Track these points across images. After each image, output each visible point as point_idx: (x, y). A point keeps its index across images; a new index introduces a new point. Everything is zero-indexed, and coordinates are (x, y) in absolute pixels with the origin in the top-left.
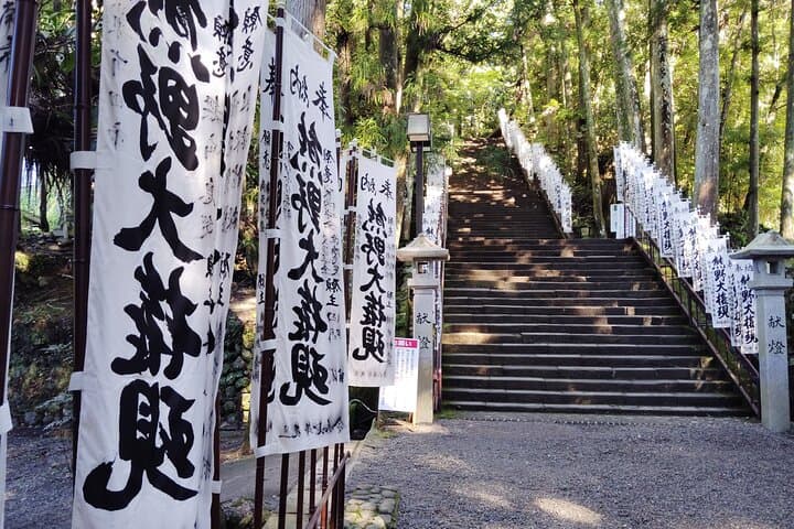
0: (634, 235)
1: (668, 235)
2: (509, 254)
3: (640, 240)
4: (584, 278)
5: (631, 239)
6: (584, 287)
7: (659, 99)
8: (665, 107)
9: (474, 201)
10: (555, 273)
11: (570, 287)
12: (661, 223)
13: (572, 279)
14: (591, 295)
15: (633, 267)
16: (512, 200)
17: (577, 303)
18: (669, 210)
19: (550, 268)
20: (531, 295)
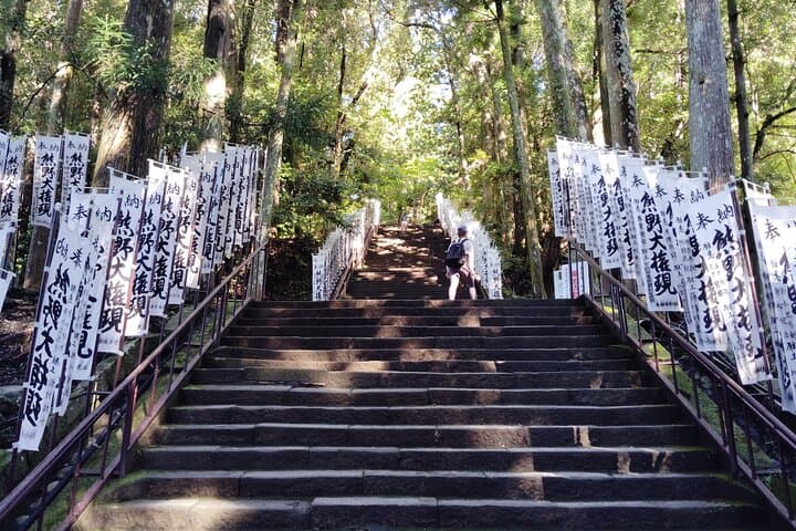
0: (587, 291)
1: (661, 262)
2: (365, 322)
3: (598, 298)
4: (491, 364)
5: (583, 297)
6: (489, 382)
7: (615, 87)
8: (625, 99)
9: (386, 279)
10: (440, 355)
11: (461, 382)
12: (644, 240)
13: (470, 367)
14: (503, 399)
15: (587, 344)
16: (435, 278)
17: (472, 417)
18: (660, 206)
19: (432, 345)
20: (381, 399)
